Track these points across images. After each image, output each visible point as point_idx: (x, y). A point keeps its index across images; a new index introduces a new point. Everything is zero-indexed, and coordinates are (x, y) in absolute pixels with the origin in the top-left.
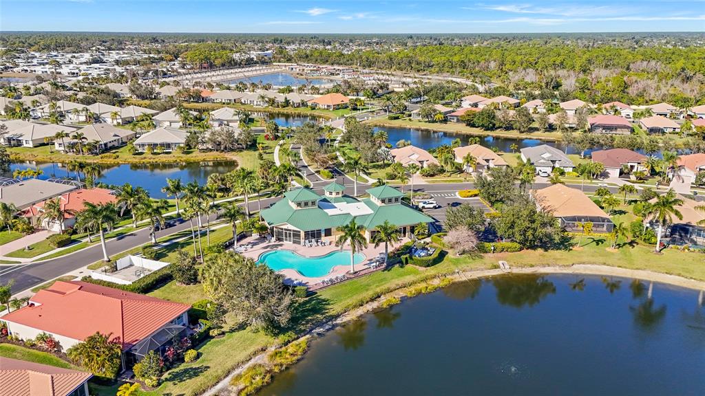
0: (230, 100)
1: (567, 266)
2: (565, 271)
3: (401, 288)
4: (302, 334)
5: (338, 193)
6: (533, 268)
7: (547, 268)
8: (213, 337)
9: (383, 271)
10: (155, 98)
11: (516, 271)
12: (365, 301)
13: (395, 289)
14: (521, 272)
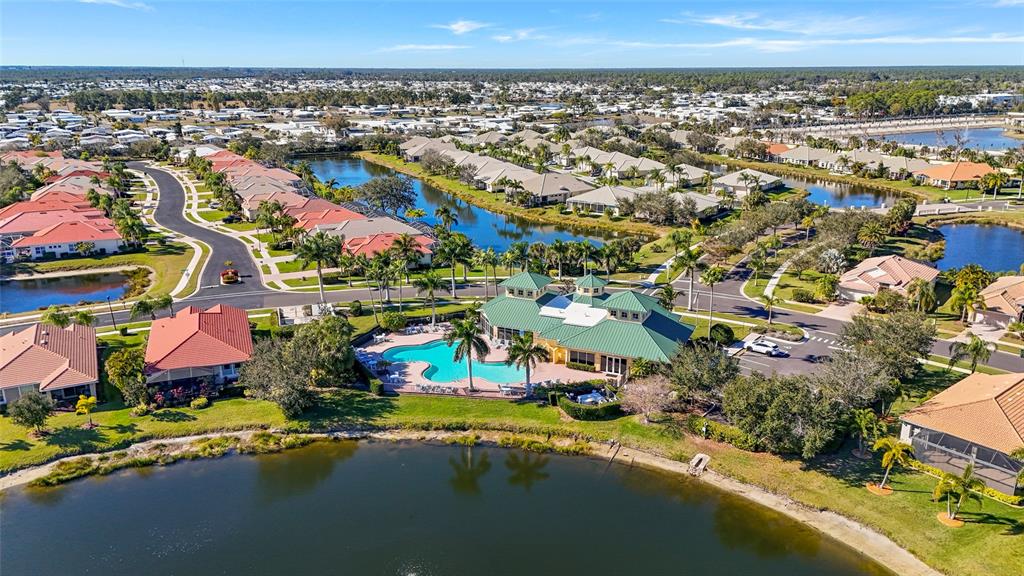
0: (804, 162)
1: (811, 507)
2: (792, 514)
3: (504, 430)
4: (318, 430)
5: (586, 290)
6: (742, 486)
7: (770, 496)
8: (244, 397)
9: (512, 402)
10: (716, 153)
11: (711, 478)
12: (434, 426)
13: (494, 429)
14: (718, 485)
